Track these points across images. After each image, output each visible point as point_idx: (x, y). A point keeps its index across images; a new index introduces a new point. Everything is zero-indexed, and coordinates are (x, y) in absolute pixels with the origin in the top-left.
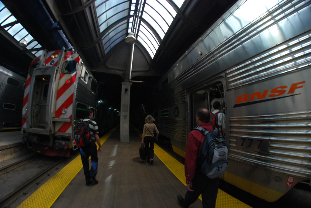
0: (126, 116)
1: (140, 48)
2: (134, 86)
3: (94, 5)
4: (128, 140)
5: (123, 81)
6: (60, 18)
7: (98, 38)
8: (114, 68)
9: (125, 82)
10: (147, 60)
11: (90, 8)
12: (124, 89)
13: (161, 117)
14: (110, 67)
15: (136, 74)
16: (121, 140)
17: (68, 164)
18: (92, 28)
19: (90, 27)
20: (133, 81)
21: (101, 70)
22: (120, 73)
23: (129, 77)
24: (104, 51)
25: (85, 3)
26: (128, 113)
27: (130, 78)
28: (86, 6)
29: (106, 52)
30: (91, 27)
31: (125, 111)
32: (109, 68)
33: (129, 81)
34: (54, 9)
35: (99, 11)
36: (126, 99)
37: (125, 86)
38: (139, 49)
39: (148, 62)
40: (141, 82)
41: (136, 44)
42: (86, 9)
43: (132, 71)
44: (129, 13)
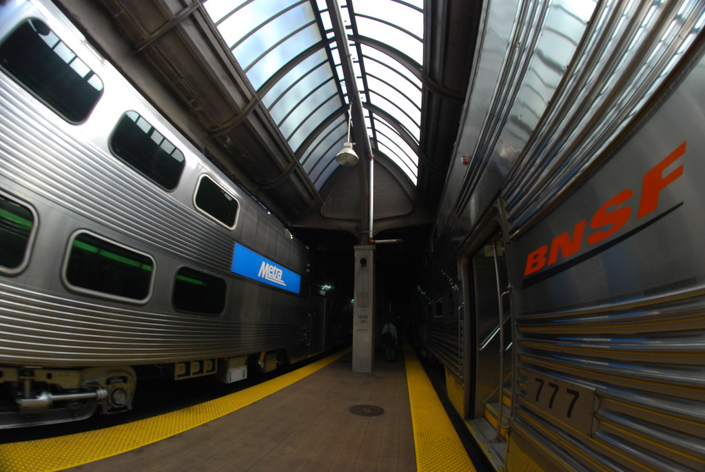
0: (366, 317)
1: (388, 167)
2: (380, 251)
3: (261, 107)
4: (368, 369)
5: (357, 243)
6: (207, 142)
7: (291, 164)
8: (336, 217)
9: (361, 244)
10: (404, 190)
11: (255, 113)
12: (359, 260)
13: (436, 317)
14: (329, 216)
15: (384, 225)
16: (353, 367)
17: (221, 398)
18: (272, 148)
19: (268, 148)
20: (377, 241)
21: (312, 223)
22: (350, 226)
23: (368, 234)
24: (311, 185)
25: (243, 108)
26: (369, 312)
27: (371, 236)
28: (247, 113)
29: (318, 186)
30: (270, 147)
31: (363, 307)
32: (327, 218)
33: (369, 243)
34: (191, 130)
35: (277, 115)
36: (364, 281)
37: (363, 252)
38: (385, 169)
39: (407, 194)
40: (395, 240)
41: (378, 160)
42: (248, 118)
43: (374, 221)
44: (343, 101)
